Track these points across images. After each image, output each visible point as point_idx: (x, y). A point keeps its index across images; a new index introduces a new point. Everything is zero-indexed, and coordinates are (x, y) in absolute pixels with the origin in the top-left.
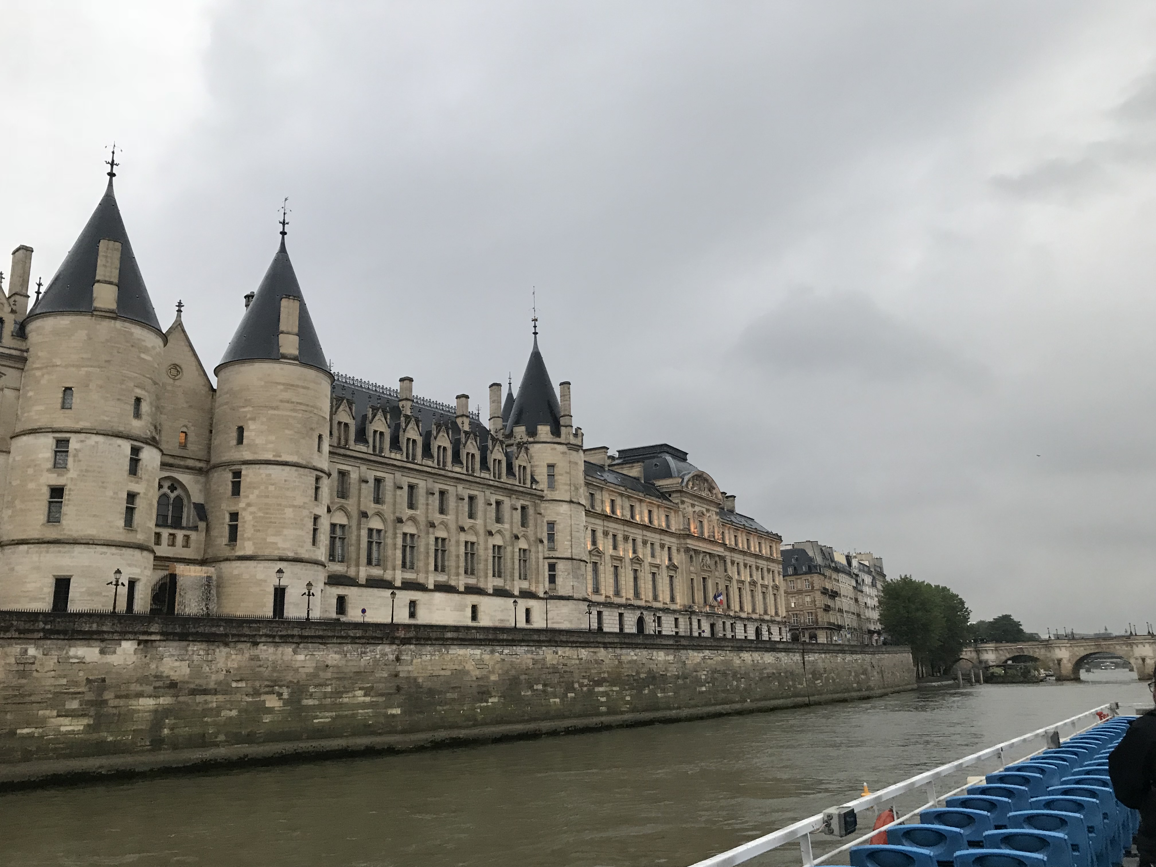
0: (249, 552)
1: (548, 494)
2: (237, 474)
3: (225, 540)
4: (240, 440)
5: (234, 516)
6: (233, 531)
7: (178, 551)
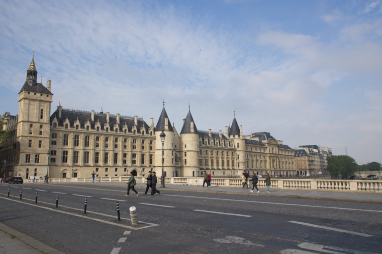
0: (188, 166)
1: (238, 149)
2: (186, 153)
3: (184, 164)
4: (186, 147)
5: (186, 160)
6: (186, 162)
7: (177, 166)
